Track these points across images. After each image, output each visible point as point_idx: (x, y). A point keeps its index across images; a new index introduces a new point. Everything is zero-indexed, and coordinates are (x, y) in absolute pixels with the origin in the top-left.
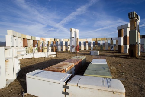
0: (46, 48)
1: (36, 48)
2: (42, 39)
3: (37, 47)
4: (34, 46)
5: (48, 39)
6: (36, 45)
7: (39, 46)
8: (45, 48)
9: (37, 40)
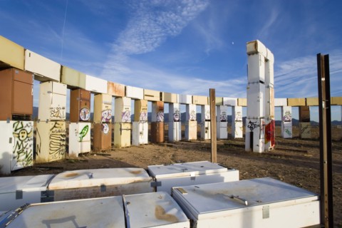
0: (128, 126)
1: (82, 125)
2: (111, 89)
3: (91, 120)
4: (73, 117)
5: (135, 92)
6: (85, 113)
7: (97, 120)
8: (124, 126)
9: (89, 88)
